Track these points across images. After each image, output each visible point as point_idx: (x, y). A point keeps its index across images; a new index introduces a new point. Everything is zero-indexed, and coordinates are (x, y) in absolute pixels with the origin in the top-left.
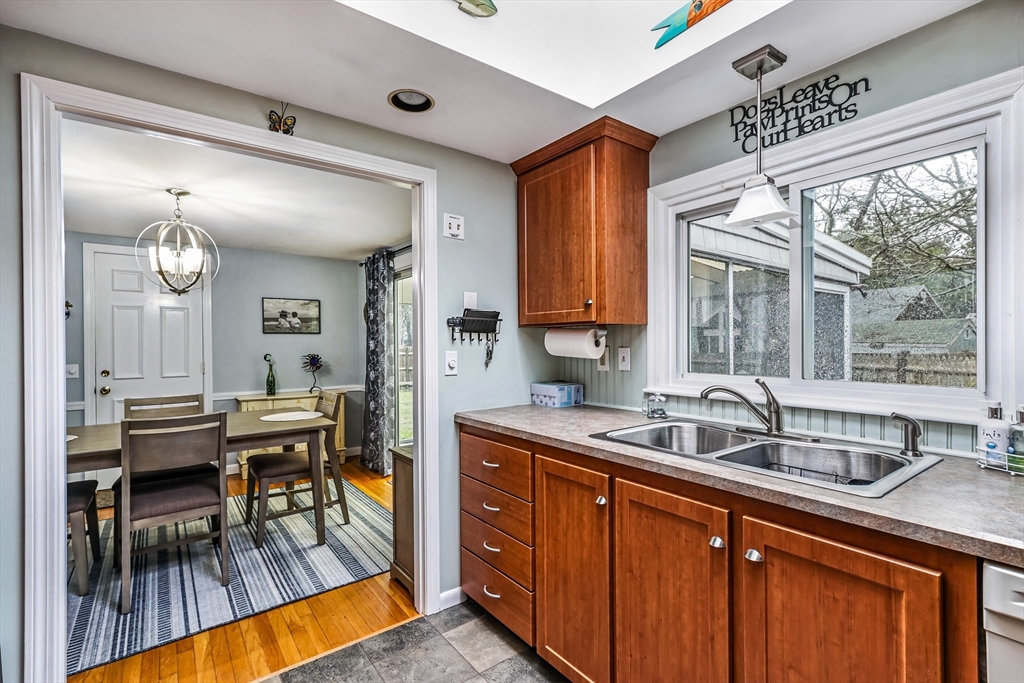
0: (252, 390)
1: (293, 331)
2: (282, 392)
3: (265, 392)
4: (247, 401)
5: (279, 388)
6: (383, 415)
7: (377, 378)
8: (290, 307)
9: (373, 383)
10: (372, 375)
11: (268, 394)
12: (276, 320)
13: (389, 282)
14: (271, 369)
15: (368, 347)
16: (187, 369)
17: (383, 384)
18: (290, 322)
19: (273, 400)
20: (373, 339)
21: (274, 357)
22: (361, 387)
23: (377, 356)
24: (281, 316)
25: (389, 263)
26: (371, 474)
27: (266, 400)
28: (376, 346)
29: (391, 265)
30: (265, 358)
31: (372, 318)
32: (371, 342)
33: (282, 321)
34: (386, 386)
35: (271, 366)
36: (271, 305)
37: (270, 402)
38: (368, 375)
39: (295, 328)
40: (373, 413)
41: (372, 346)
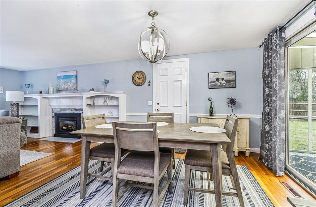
0: (204, 114)
1: (222, 87)
2: (217, 115)
3: (209, 114)
4: (201, 118)
5: (215, 113)
6: (275, 135)
7: (271, 111)
8: (221, 76)
9: (268, 114)
10: (267, 109)
11: (210, 116)
12: (214, 82)
13: (281, 48)
14: (211, 105)
15: (264, 92)
16: (181, 104)
17: (276, 115)
18: (220, 83)
19: (211, 118)
20: (268, 87)
21: (213, 99)
22: (260, 116)
23: (271, 97)
24: (216, 80)
25: (281, 35)
26: (266, 169)
27: (208, 118)
28: (270, 91)
29: (283, 35)
30: (209, 99)
31: (267, 74)
32: (266, 89)
33: (217, 82)
34: (278, 116)
35: (211, 103)
36: (212, 76)
37: (210, 119)
38: (264, 109)
39: (223, 85)
40: (268, 132)
41: (267, 91)
